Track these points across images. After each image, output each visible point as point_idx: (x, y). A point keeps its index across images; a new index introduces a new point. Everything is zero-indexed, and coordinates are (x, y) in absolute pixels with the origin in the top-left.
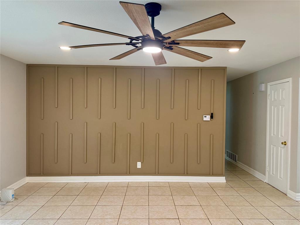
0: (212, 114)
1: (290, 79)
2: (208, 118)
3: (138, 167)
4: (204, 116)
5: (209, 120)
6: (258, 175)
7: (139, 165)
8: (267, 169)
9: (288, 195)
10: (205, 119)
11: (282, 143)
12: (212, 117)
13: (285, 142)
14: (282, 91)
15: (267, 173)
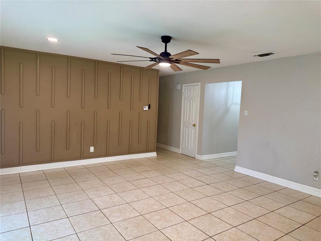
0: (149, 105)
1: (199, 84)
2: (146, 108)
3: (91, 151)
4: (144, 107)
5: (147, 110)
6: (174, 149)
7: (92, 149)
8: (181, 144)
9: (196, 158)
10: (145, 109)
11: (193, 125)
12: (149, 108)
13: (195, 124)
14: (193, 91)
15: (181, 146)
